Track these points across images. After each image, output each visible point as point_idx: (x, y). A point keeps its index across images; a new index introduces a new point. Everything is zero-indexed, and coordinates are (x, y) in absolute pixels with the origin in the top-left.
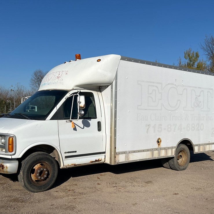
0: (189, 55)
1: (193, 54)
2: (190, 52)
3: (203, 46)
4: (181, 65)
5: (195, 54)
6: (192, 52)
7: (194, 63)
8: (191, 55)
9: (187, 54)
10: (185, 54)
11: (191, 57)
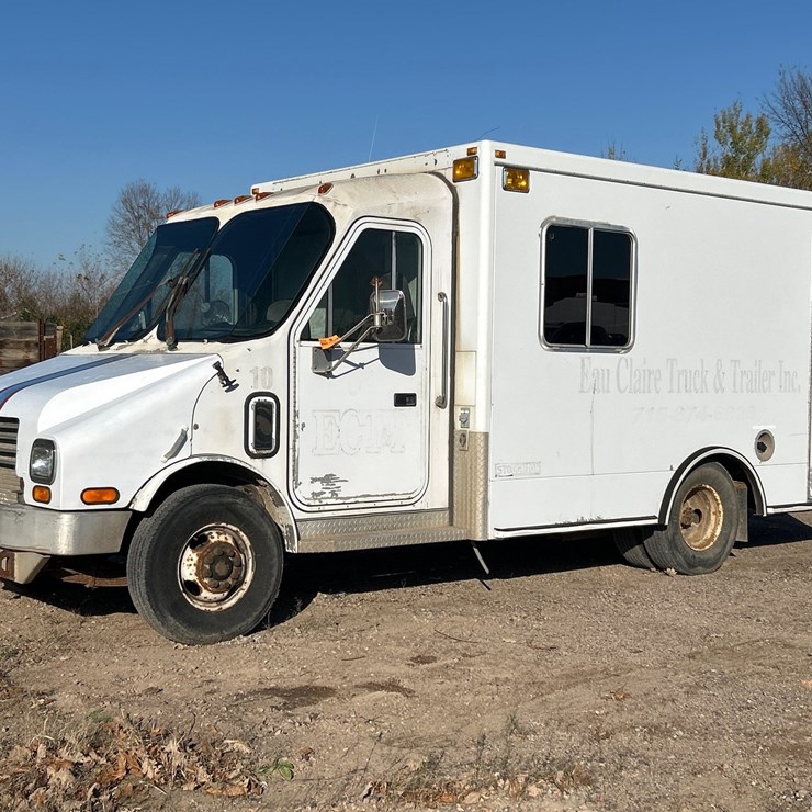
0: (732, 129)
1: (747, 123)
2: (738, 116)
3: (774, 105)
4: (708, 162)
5: (754, 126)
6: (743, 117)
7: (750, 158)
8: (739, 130)
9: (724, 122)
10: (718, 126)
11: (738, 136)
